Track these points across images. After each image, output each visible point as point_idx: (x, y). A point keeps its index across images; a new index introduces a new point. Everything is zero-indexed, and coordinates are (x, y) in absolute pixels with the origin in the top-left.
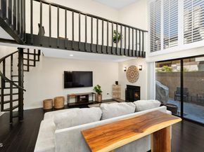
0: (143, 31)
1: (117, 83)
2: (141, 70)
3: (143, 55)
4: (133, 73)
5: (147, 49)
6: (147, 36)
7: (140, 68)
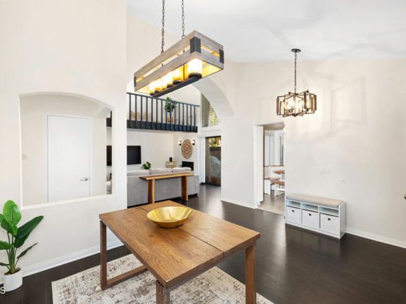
0: (195, 106)
1: (171, 159)
2: (194, 144)
3: (195, 130)
4: (187, 148)
5: (199, 124)
6: (199, 111)
7: (193, 142)
